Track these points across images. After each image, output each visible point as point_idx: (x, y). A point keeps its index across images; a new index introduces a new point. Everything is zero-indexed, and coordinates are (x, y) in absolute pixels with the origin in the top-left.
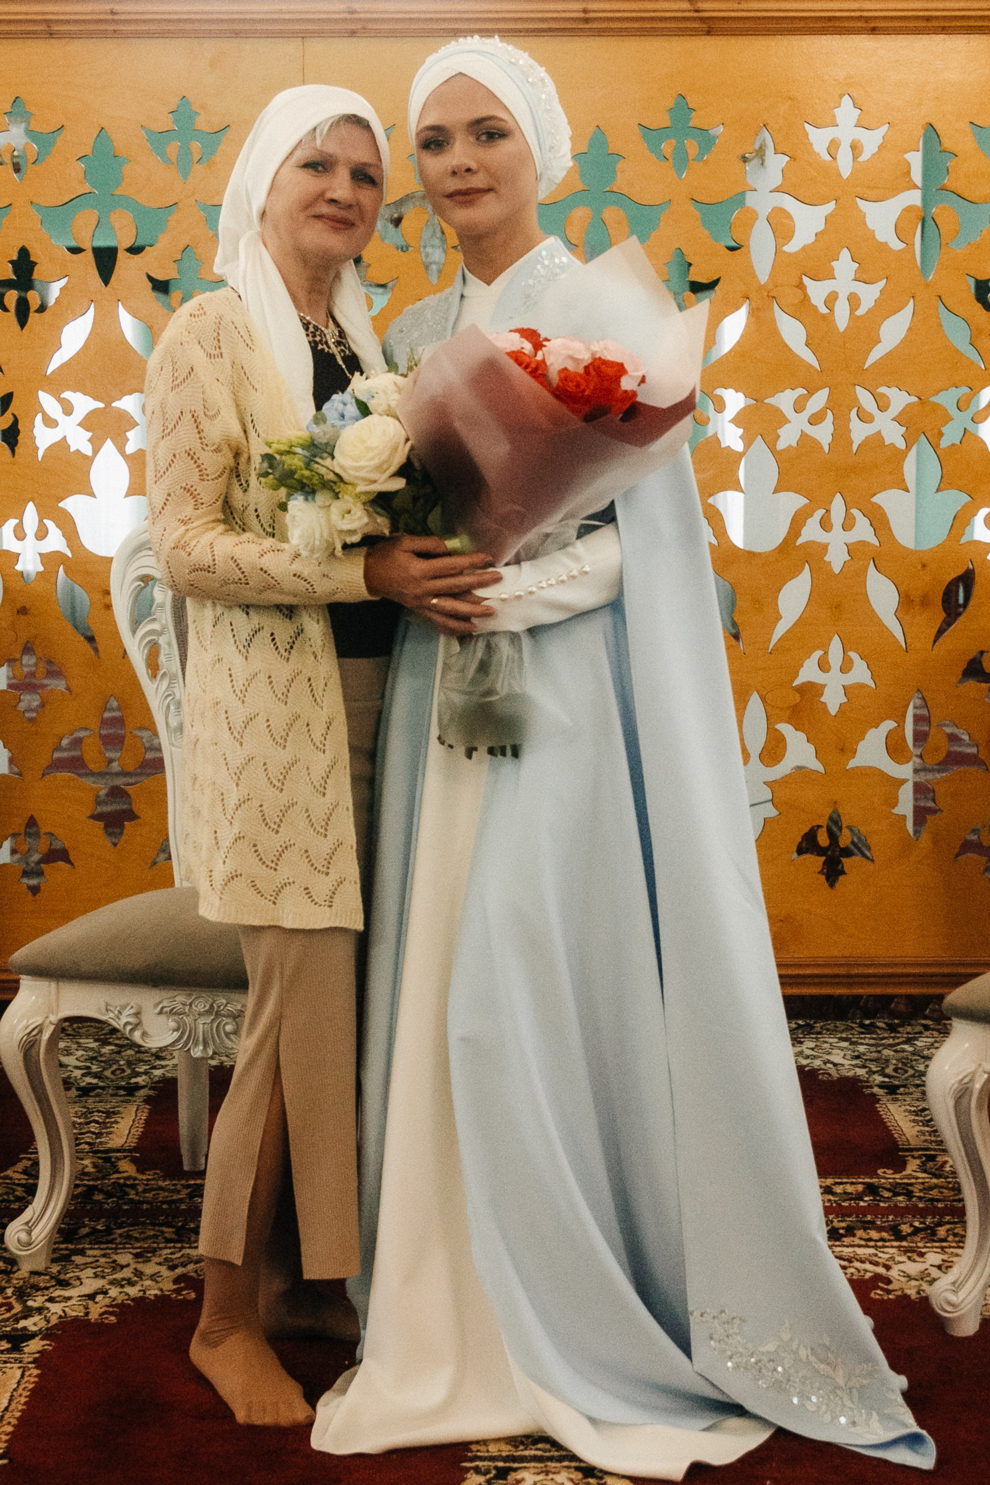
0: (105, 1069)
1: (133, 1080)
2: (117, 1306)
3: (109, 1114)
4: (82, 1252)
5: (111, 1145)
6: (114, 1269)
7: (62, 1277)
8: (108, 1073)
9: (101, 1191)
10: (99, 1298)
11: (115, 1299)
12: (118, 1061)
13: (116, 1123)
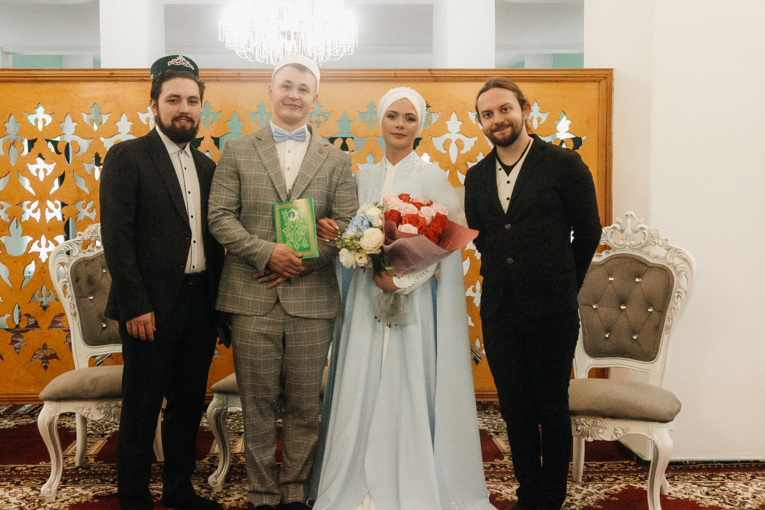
0: (230, 427)
1: (240, 431)
2: (247, 503)
3: (234, 442)
4: (233, 486)
5: (236, 452)
6: (244, 491)
7: (227, 494)
8: (231, 428)
9: (236, 467)
10: (241, 500)
11: (246, 501)
12: (234, 424)
13: (237, 444)
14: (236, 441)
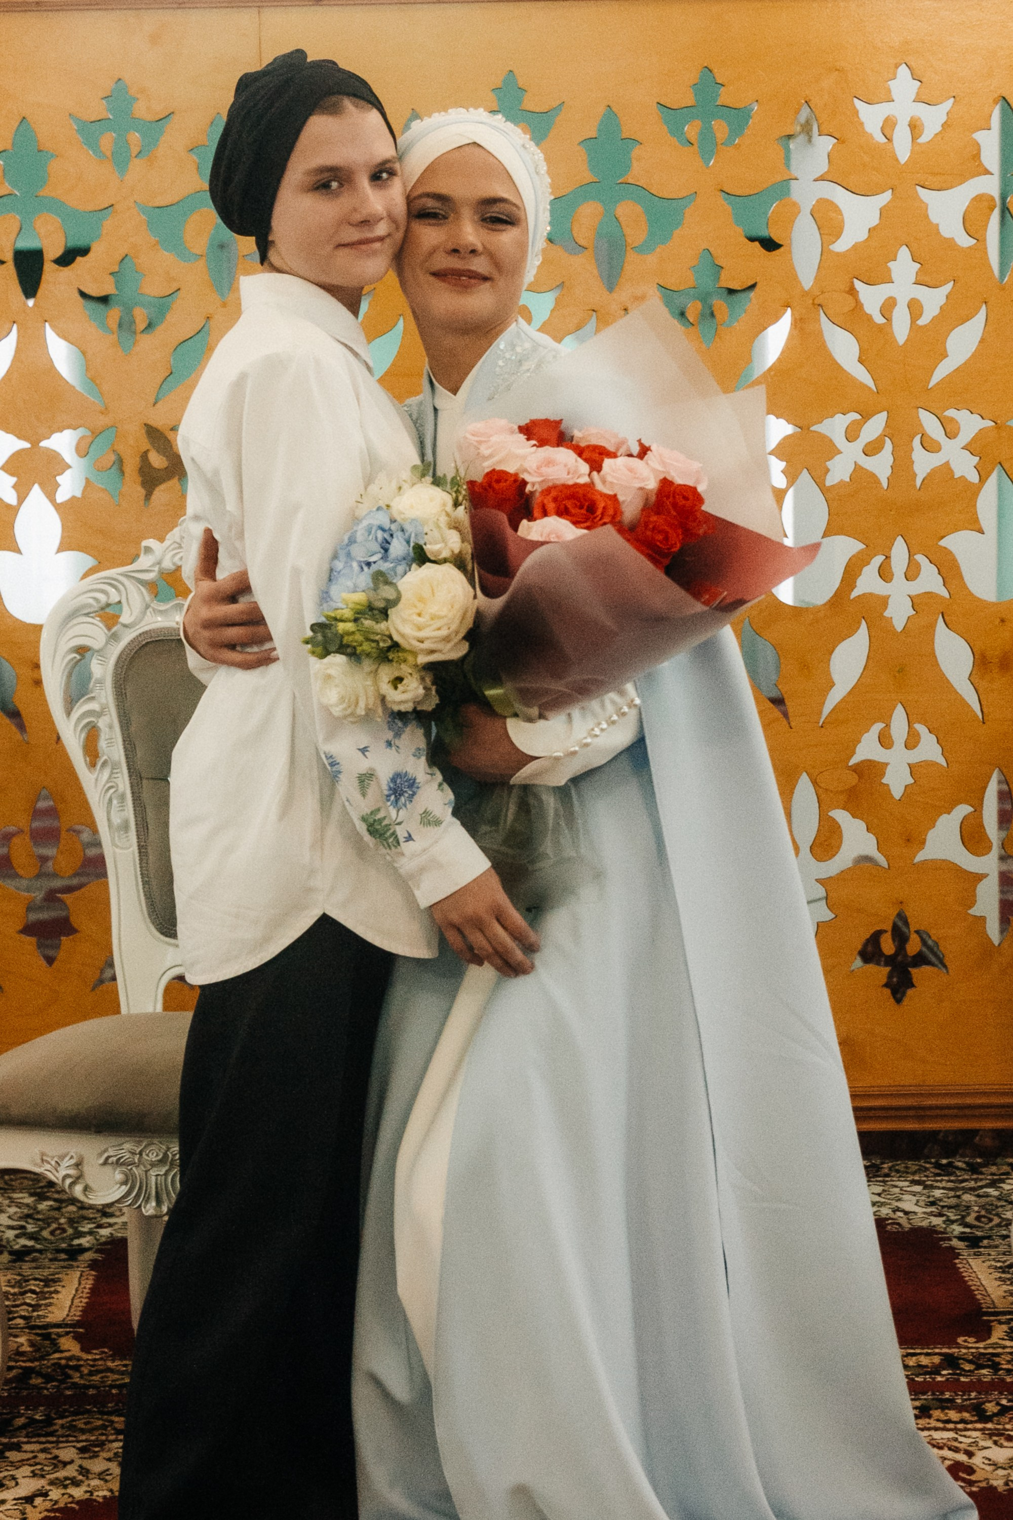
0: (42, 1229)
1: (76, 1242)
2: (59, 1510)
3: (47, 1282)
4: (17, 1447)
5: (51, 1319)
6: (55, 1466)
8: (45, 1234)
9: (39, 1374)
10: (38, 1501)
11: (56, 1502)
12: (57, 1219)
13: (57, 1292)
14: (54, 1281)
